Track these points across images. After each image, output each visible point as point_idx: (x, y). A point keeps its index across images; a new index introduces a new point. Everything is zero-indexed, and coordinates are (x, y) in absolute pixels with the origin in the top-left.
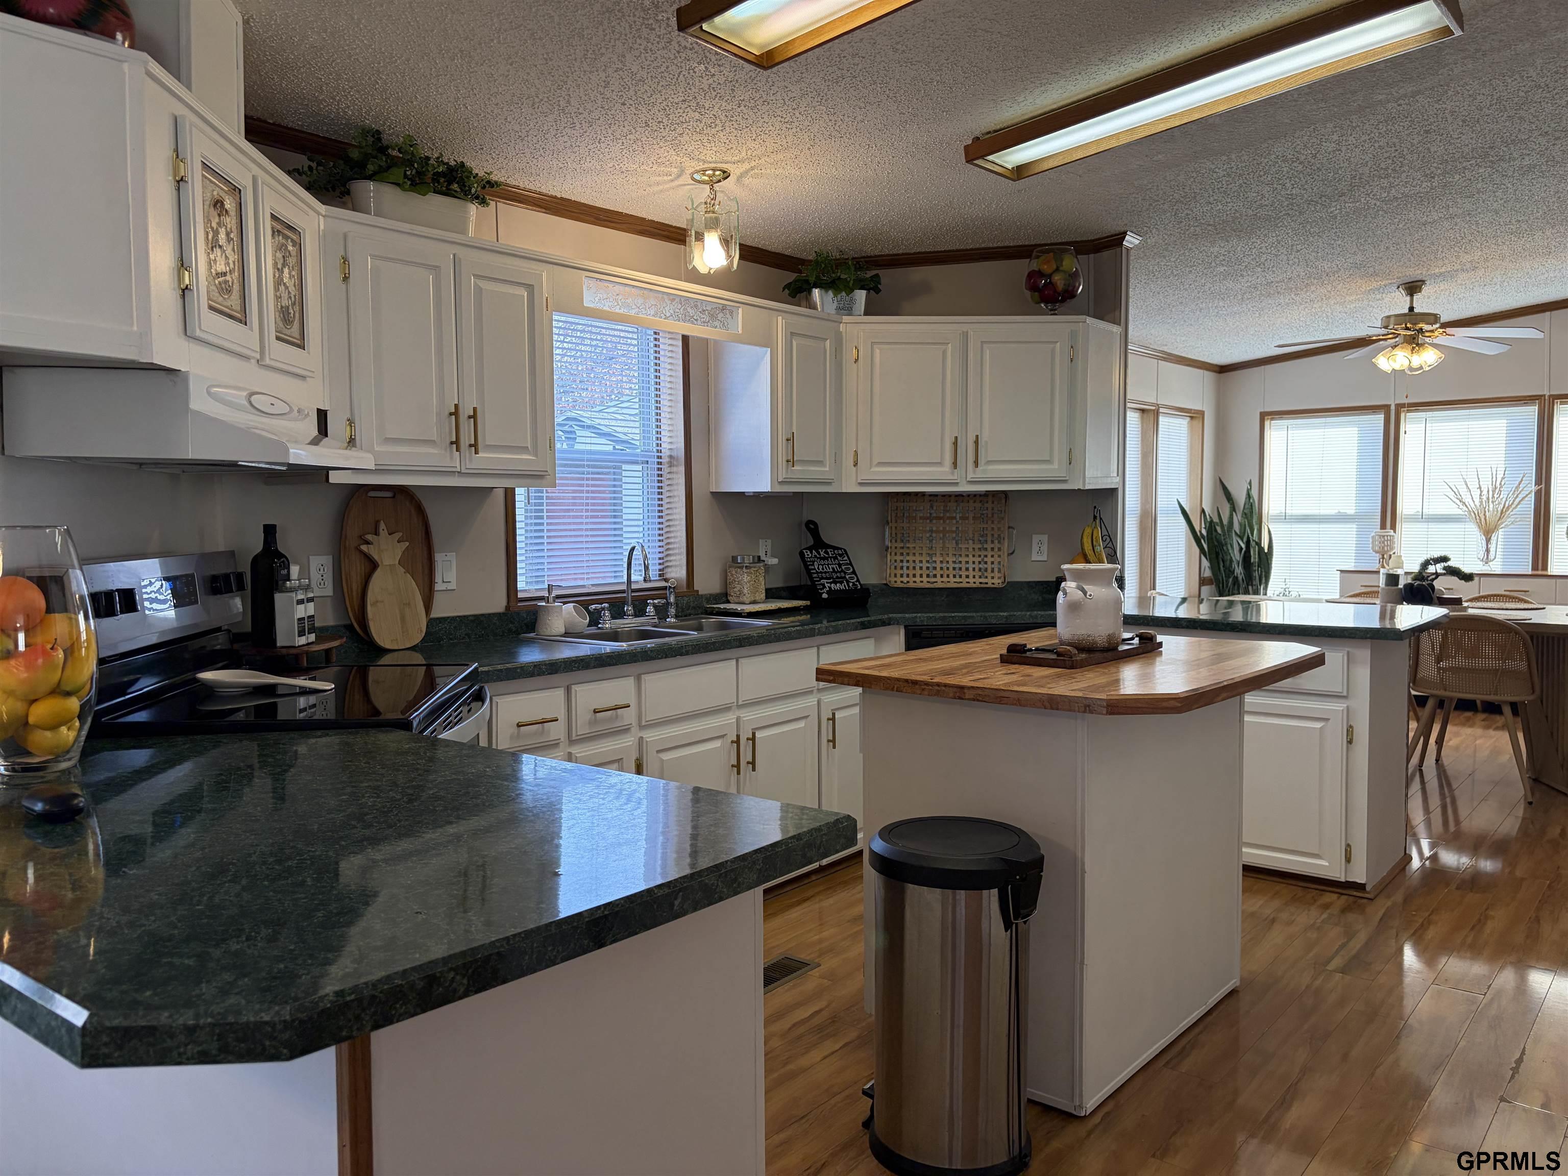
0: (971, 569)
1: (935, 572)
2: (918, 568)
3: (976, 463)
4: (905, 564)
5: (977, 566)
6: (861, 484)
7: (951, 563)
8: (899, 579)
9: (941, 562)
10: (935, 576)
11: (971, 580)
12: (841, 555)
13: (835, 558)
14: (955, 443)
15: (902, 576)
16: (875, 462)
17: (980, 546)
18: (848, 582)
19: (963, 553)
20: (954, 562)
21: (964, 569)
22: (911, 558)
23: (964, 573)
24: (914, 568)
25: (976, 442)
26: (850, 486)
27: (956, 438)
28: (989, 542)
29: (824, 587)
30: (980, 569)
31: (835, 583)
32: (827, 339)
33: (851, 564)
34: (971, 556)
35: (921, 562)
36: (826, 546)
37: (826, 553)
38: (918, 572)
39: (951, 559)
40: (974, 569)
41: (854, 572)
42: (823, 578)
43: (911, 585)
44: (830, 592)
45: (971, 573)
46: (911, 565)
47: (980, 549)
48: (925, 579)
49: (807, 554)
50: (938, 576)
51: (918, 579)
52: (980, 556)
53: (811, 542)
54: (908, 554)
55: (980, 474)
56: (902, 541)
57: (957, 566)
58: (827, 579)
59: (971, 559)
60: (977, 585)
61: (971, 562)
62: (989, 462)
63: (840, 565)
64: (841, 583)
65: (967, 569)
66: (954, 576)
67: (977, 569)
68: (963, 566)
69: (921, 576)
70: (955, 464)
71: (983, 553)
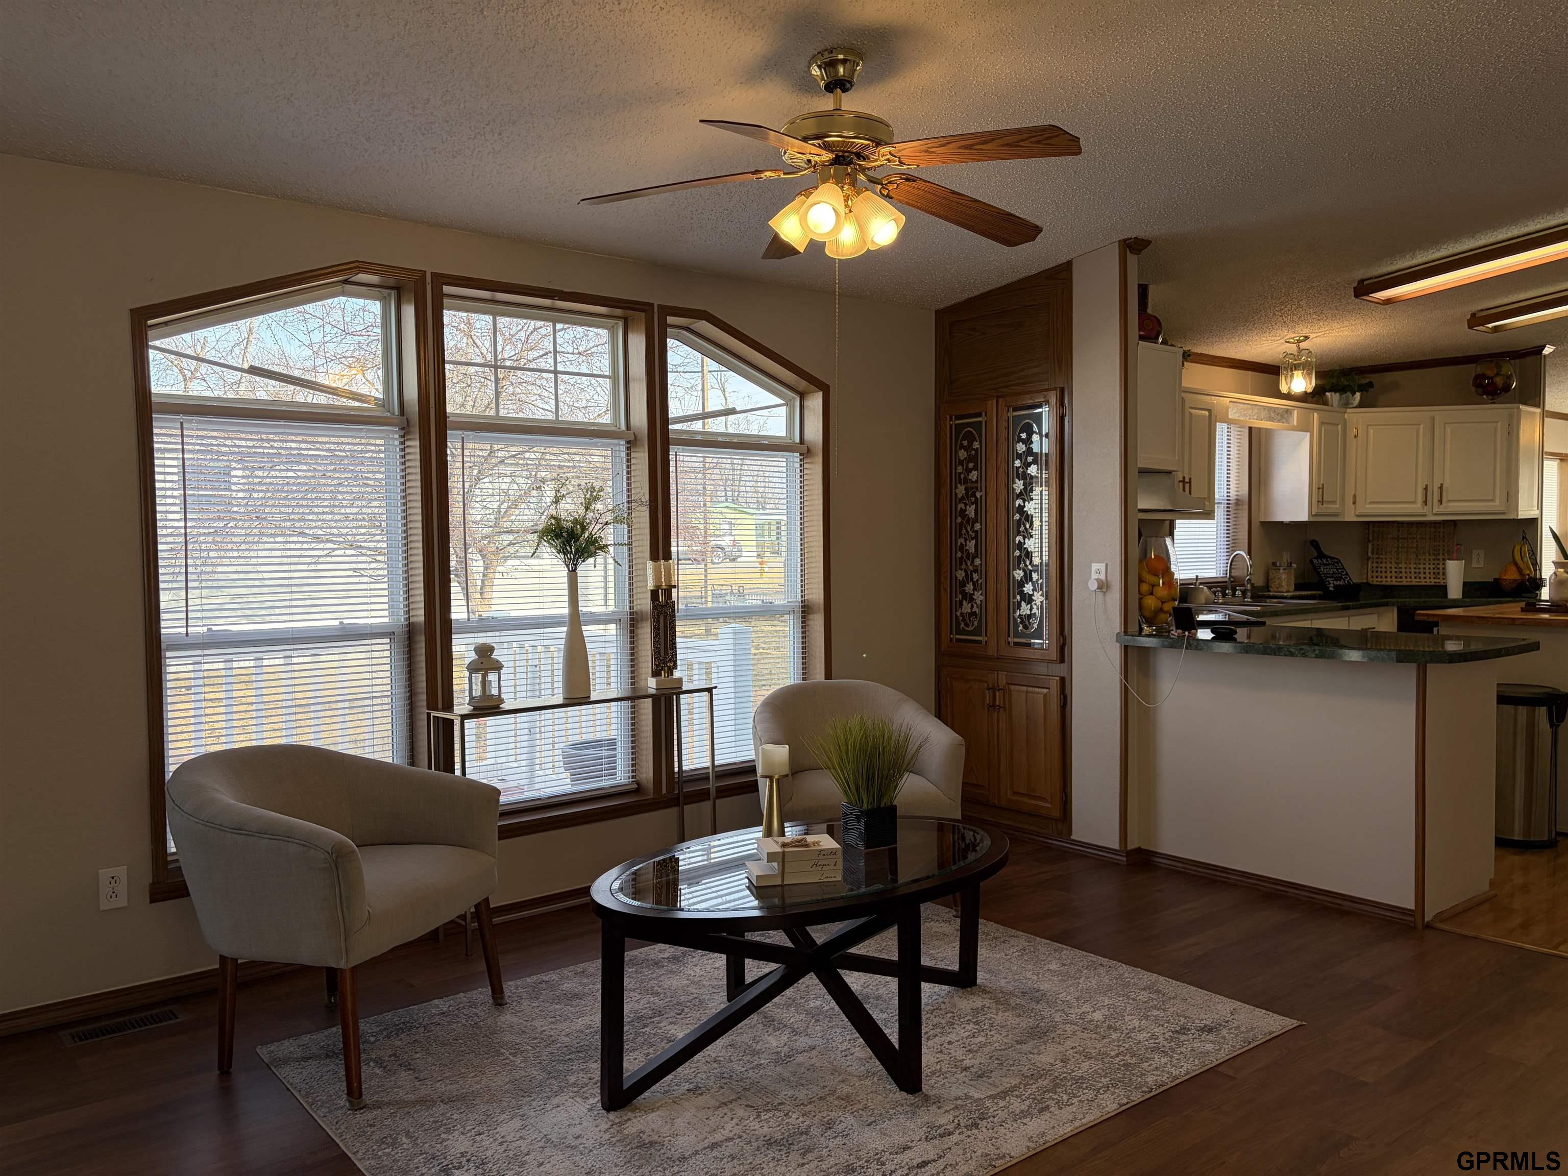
0: (1427, 573)
1: (1401, 575)
2: (1388, 572)
3: (1441, 501)
4: (1379, 569)
5: (1432, 571)
6: (1358, 516)
7: (1413, 569)
8: (1375, 579)
9: (1406, 568)
10: (1401, 577)
11: (1428, 580)
12: (1337, 563)
13: (1333, 565)
14: (1426, 489)
15: (1377, 577)
16: (1368, 501)
17: (1434, 557)
18: (1344, 580)
19: (1422, 561)
20: (1415, 568)
21: (1422, 573)
22: (1383, 565)
23: (1422, 576)
24: (1386, 572)
25: (1441, 488)
26: (1350, 517)
27: (1427, 485)
28: (1441, 554)
29: (1330, 583)
30: (1434, 573)
31: (1337, 581)
32: (1338, 424)
33: (1344, 568)
34: (1427, 564)
35: (1391, 568)
36: (1327, 557)
37: (1327, 561)
38: (1389, 575)
39: (1413, 566)
40: (1430, 573)
41: (1347, 574)
42: (1327, 577)
43: (1384, 583)
44: (1335, 586)
45: (1428, 575)
46: (1384, 570)
47: (1434, 560)
48: (1394, 579)
49: (1315, 561)
50: (1404, 577)
51: (1389, 579)
52: (1434, 564)
53: (1316, 554)
54: (1381, 563)
55: (1442, 509)
56: (1377, 554)
57: (1417, 571)
58: (1330, 577)
59: (1427, 566)
60: (1432, 584)
61: (1427, 568)
62: (1449, 501)
63: (1337, 569)
64: (1340, 581)
65: (1425, 573)
66: (1415, 578)
67: (1432, 573)
68: (1422, 570)
69: (1391, 577)
70: (1425, 502)
71: (1436, 562)
